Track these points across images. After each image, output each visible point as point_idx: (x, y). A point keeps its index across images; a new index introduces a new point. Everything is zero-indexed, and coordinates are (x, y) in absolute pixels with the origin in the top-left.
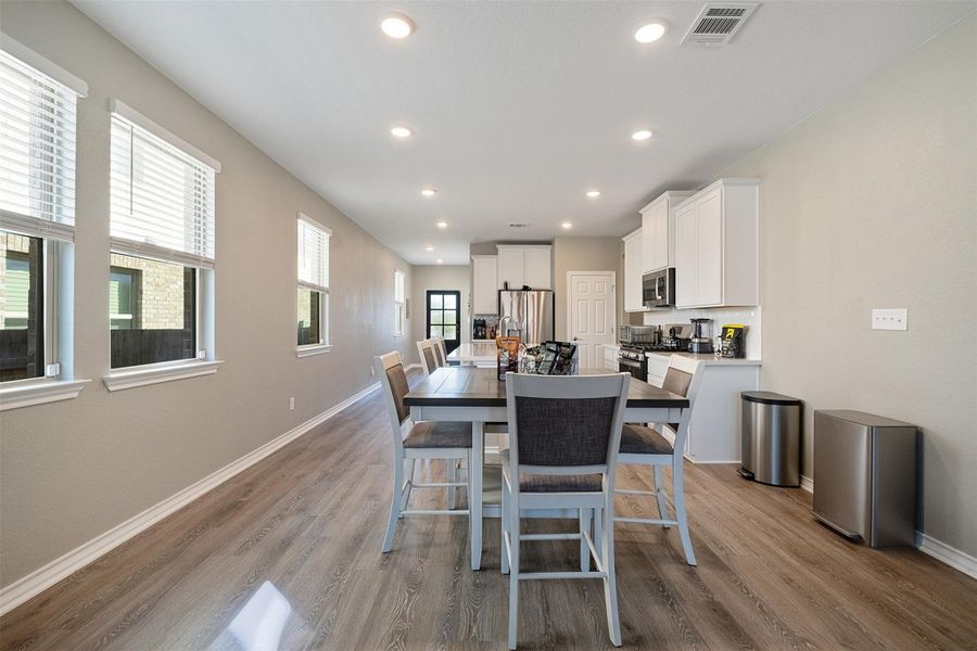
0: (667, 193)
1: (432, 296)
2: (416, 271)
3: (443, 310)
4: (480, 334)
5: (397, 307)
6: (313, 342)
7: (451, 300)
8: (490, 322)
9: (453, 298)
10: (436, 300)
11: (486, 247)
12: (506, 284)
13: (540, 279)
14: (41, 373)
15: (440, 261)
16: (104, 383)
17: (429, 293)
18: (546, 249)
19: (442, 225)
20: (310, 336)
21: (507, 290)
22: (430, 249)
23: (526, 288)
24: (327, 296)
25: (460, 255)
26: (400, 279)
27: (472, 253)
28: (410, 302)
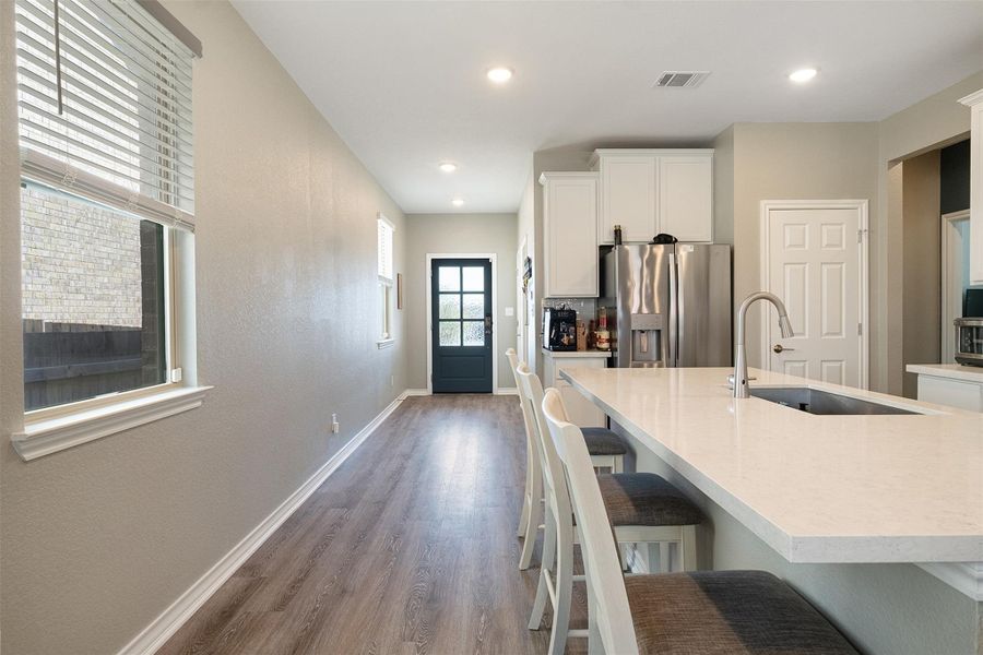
1: (442, 269)
2: (413, 223)
4: (565, 340)
5: (380, 287)
7: (475, 276)
8: (585, 313)
10: (448, 276)
12: (617, 233)
15: (458, 203)
17: (436, 263)
26: (386, 234)
28: (403, 279)
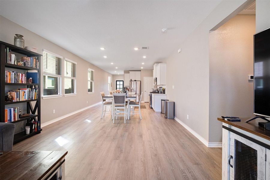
0: (155, 64)
1: (117, 82)
2: (114, 76)
3: (120, 85)
5: (109, 84)
6: (91, 92)
7: (122, 83)
8: (128, 88)
9: (122, 82)
10: (118, 83)
11: (127, 72)
12: (131, 80)
13: (138, 79)
14: (58, 94)
15: (119, 74)
16: (64, 96)
17: (117, 81)
18: (140, 72)
19: (117, 68)
20: (90, 90)
22: (116, 72)
23: (135, 80)
25: (122, 73)
26: (109, 79)
27: (124, 73)
28: (112, 83)
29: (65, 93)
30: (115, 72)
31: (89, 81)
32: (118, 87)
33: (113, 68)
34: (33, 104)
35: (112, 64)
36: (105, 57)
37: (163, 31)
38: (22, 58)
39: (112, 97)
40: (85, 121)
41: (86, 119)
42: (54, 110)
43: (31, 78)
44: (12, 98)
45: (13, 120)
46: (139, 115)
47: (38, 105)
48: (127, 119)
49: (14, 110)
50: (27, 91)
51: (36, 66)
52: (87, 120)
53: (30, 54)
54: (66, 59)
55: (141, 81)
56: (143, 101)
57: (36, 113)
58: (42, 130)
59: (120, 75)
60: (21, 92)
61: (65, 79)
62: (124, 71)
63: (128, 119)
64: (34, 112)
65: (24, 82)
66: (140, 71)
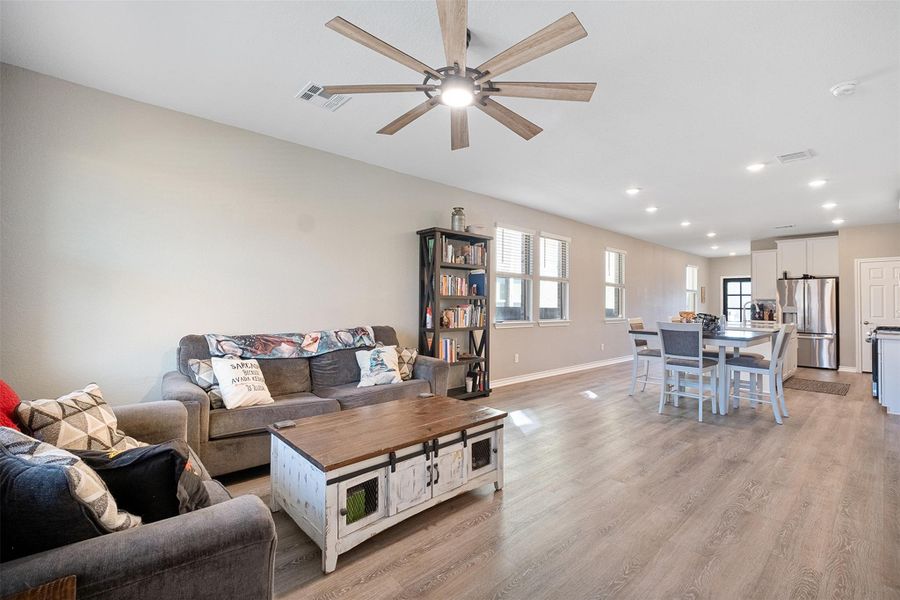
2: (711, 263)
3: (741, 295)
4: (757, 316)
6: (614, 317)
7: (747, 286)
8: (772, 306)
9: (749, 284)
10: (733, 288)
11: (765, 244)
12: (785, 274)
14: (525, 320)
15: (733, 254)
16: (538, 323)
17: (727, 281)
18: (832, 239)
19: (711, 235)
20: (614, 312)
21: (786, 279)
23: (806, 277)
24: (624, 290)
25: (745, 249)
26: (693, 272)
27: (752, 249)
28: (705, 289)
29: (541, 318)
30: (715, 250)
31: (609, 284)
32: (733, 302)
33: (699, 238)
34: (478, 335)
35: (685, 224)
36: (652, 210)
37: (835, 93)
38: (462, 249)
39: (656, 334)
40: (581, 393)
41: (588, 389)
42: (517, 355)
43: (475, 286)
44: (448, 323)
45: (449, 361)
46: (771, 407)
47: (485, 339)
48: (718, 413)
49: (451, 344)
50: (468, 309)
51: (483, 261)
52: (588, 392)
53: (474, 240)
54: (543, 233)
55: (837, 279)
56: (854, 365)
57: (483, 356)
58: (491, 391)
59: (739, 258)
60: (460, 311)
61: (541, 282)
62: (752, 242)
63: (722, 413)
64: (479, 354)
65: (465, 293)
66: (835, 233)
